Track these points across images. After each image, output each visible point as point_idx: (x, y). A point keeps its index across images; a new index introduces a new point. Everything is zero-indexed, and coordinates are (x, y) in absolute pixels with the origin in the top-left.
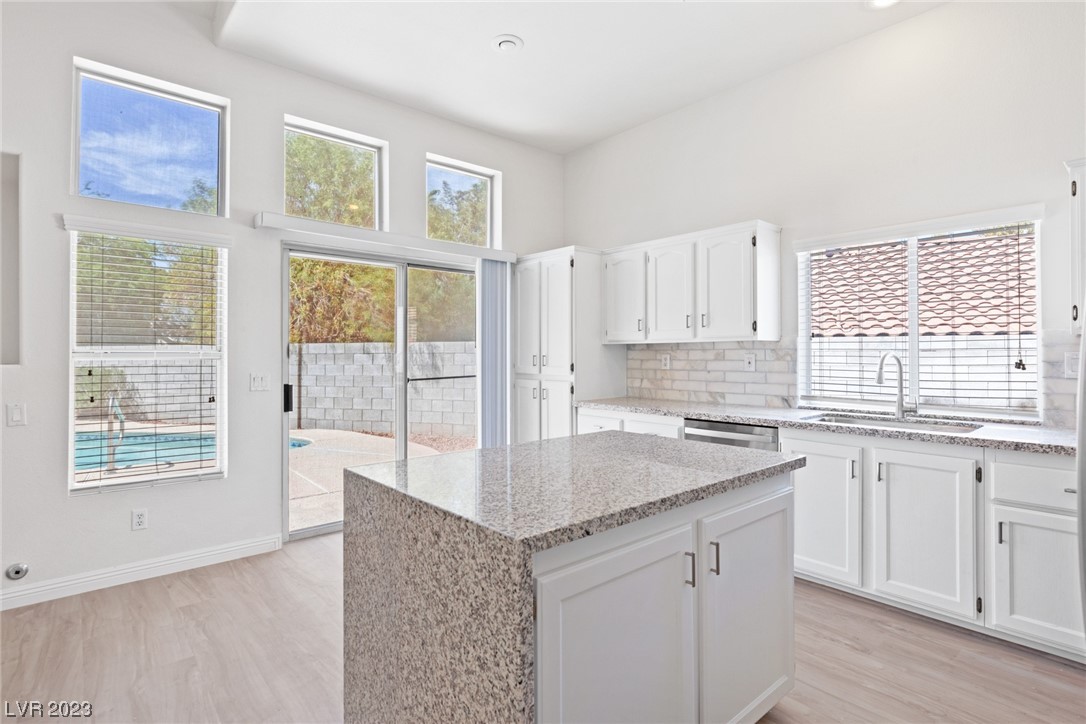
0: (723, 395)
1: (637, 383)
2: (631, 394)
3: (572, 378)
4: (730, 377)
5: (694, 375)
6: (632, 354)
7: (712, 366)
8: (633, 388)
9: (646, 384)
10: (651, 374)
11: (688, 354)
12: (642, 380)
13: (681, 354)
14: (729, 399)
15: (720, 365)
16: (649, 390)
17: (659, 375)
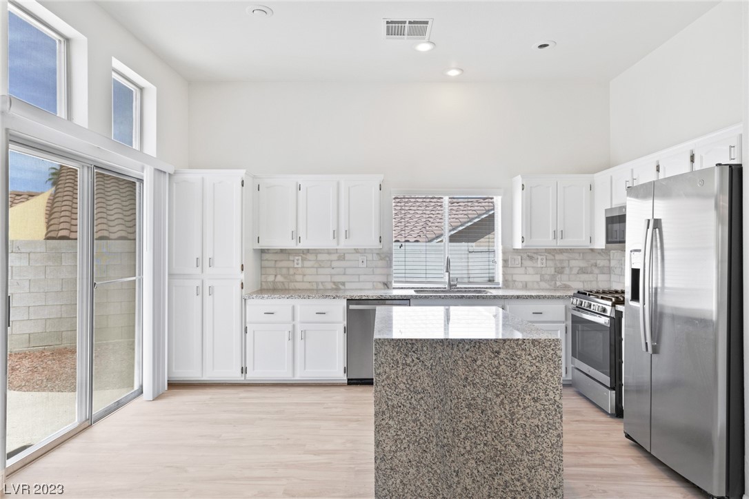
0: (343, 284)
1: (271, 278)
2: (265, 287)
3: (242, 276)
4: (349, 271)
5: (321, 271)
6: (266, 256)
7: (335, 264)
8: (266, 282)
9: (279, 278)
10: (284, 271)
11: (317, 256)
12: (276, 276)
13: (310, 257)
14: (348, 286)
15: (342, 264)
16: (282, 282)
17: (292, 271)
